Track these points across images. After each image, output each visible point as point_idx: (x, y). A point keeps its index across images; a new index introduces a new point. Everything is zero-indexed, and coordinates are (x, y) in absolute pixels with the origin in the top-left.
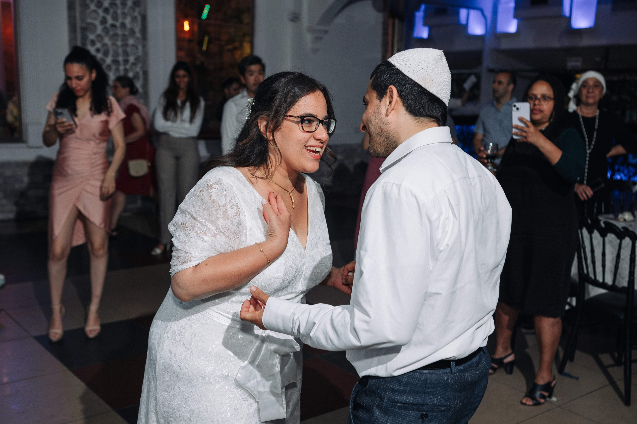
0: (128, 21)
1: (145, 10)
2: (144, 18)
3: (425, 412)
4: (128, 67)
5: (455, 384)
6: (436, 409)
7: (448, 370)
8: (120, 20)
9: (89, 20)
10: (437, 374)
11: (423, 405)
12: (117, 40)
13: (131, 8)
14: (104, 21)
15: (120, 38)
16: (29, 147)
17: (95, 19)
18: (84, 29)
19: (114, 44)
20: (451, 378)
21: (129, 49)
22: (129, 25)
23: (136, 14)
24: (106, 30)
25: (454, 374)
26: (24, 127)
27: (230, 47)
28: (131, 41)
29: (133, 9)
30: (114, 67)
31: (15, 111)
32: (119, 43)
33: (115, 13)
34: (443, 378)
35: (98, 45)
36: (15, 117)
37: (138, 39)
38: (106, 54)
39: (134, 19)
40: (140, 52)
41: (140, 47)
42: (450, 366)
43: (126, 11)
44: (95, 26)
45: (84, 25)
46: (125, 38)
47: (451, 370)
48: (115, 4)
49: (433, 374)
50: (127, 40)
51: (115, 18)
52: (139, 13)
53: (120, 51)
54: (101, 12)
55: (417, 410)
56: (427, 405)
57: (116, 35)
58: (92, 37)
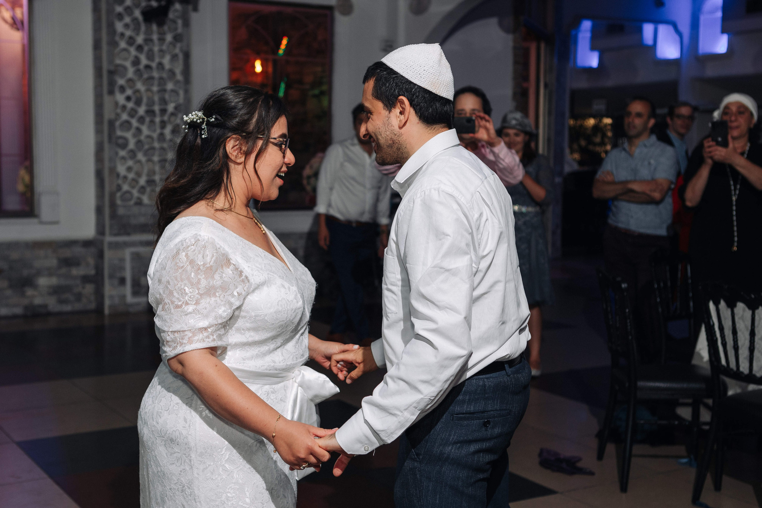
0: (166, 61)
1: (188, 45)
2: (187, 56)
3: (486, 419)
4: (166, 118)
5: (512, 386)
6: (497, 414)
7: (503, 372)
8: (157, 60)
9: (118, 61)
10: (494, 377)
11: (483, 412)
12: (152, 85)
13: (171, 43)
14: (136, 62)
15: (156, 82)
16: (42, 223)
17: (126, 59)
18: (111, 73)
19: (148, 90)
20: (507, 380)
21: (167, 96)
22: (167, 66)
23: (177, 51)
24: (138, 72)
25: (509, 376)
26: (36, 197)
27: (316, 92)
28: (170, 86)
29: (173, 44)
30: (148, 119)
31: (27, 178)
32: (155, 89)
33: (151, 50)
34: (501, 381)
35: (129, 92)
36: (26, 186)
37: (178, 82)
38: (138, 102)
39: (174, 57)
40: (181, 100)
41: (181, 93)
42: (504, 369)
43: (164, 47)
44: (125, 68)
45: (112, 68)
46: (162, 81)
47: (506, 372)
48: (151, 40)
49: (491, 377)
50: (165, 84)
51: (150, 56)
52: (181, 50)
53: (156, 98)
54: (133, 51)
55: (479, 418)
56: (488, 411)
57: (151, 78)
58: (121, 82)
